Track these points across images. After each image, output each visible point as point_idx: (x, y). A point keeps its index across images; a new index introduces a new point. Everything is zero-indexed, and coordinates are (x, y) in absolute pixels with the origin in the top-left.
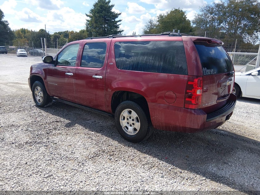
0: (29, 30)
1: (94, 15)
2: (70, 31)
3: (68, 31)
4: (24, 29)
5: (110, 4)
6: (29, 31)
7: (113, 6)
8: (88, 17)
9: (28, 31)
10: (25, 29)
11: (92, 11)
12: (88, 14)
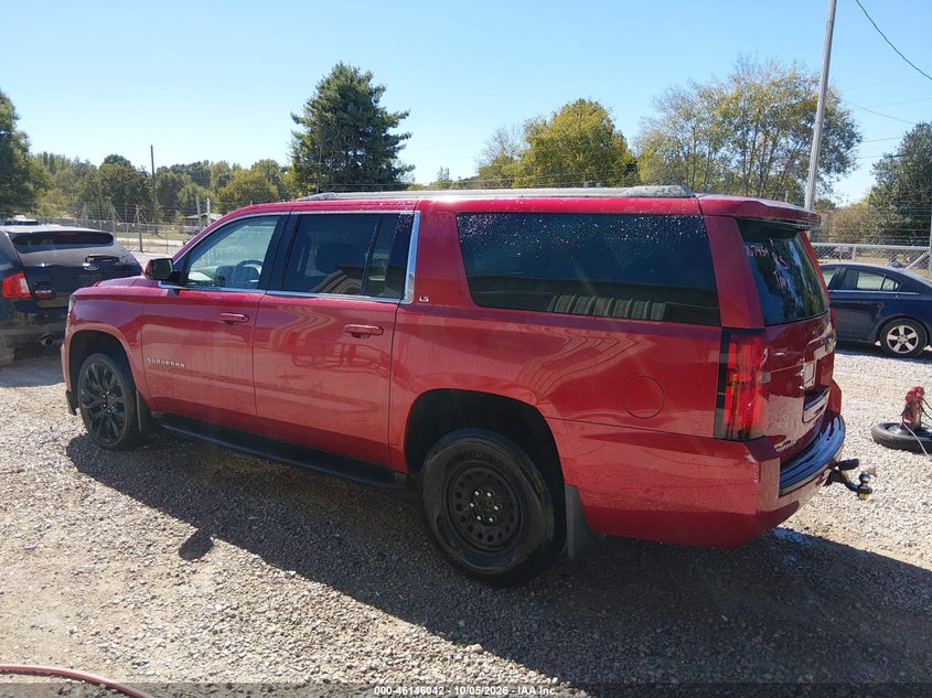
0: (67, 157)
1: (322, 119)
2: (215, 163)
3: (206, 162)
4: (49, 153)
5: (374, 84)
6: (69, 161)
7: (380, 90)
8: (301, 125)
9: (64, 163)
10: (52, 156)
11: (313, 104)
12: (301, 115)
